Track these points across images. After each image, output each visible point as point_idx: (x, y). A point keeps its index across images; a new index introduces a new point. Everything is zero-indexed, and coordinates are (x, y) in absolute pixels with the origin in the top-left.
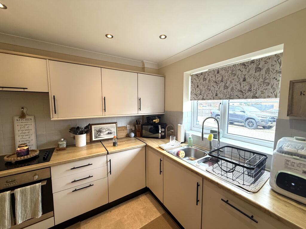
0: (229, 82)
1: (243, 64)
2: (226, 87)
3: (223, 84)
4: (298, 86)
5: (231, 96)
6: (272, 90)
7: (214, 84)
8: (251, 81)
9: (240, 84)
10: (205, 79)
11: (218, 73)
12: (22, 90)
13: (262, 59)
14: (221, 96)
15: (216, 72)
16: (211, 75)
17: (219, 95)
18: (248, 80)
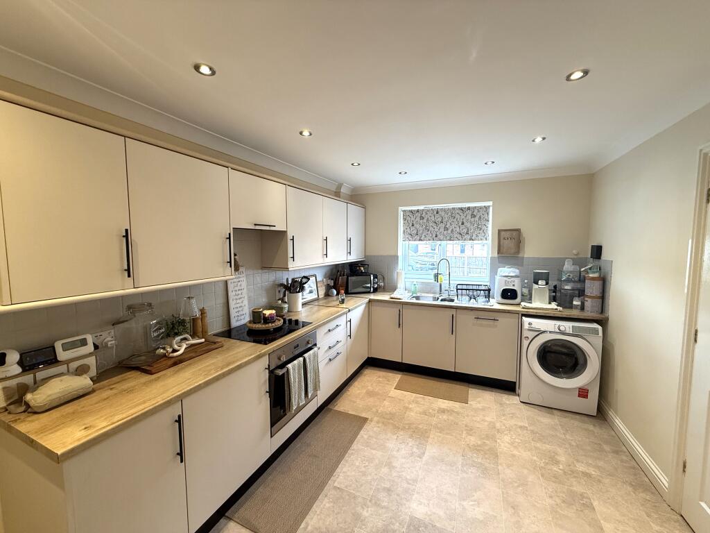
0: (448, 224)
1: (461, 209)
2: (446, 229)
3: (444, 226)
4: (502, 233)
5: (451, 237)
6: (483, 234)
7: (434, 225)
8: (468, 225)
9: (459, 227)
10: (422, 218)
11: (437, 213)
12: (268, 228)
13: (475, 207)
14: (442, 237)
15: (435, 212)
16: (429, 214)
17: (439, 236)
18: (466, 224)
